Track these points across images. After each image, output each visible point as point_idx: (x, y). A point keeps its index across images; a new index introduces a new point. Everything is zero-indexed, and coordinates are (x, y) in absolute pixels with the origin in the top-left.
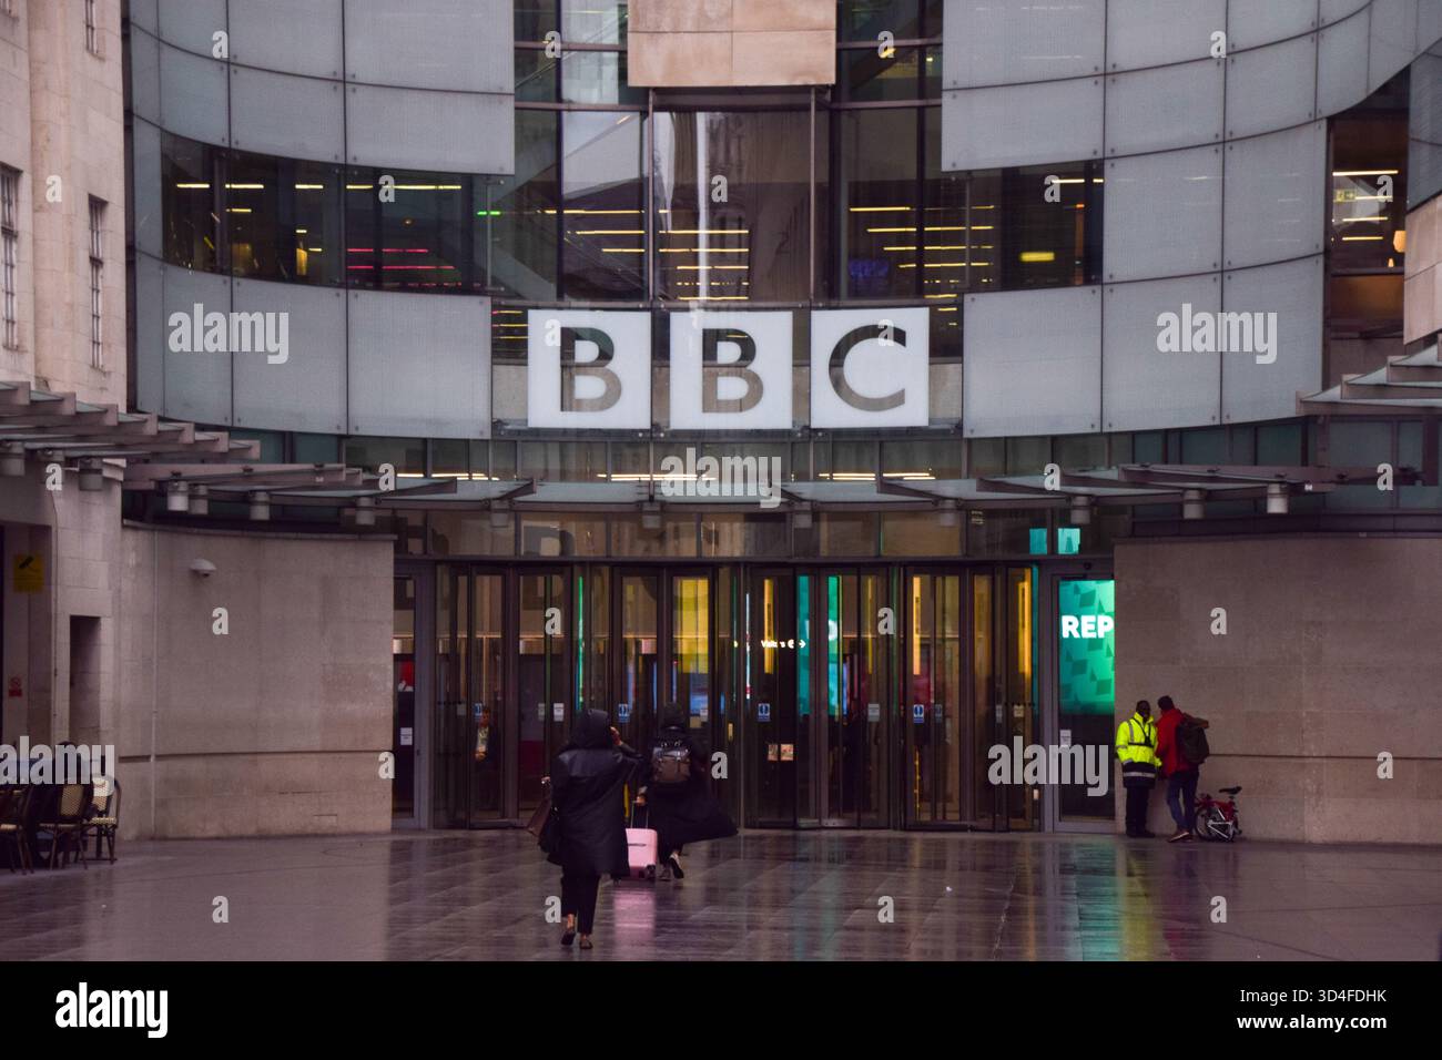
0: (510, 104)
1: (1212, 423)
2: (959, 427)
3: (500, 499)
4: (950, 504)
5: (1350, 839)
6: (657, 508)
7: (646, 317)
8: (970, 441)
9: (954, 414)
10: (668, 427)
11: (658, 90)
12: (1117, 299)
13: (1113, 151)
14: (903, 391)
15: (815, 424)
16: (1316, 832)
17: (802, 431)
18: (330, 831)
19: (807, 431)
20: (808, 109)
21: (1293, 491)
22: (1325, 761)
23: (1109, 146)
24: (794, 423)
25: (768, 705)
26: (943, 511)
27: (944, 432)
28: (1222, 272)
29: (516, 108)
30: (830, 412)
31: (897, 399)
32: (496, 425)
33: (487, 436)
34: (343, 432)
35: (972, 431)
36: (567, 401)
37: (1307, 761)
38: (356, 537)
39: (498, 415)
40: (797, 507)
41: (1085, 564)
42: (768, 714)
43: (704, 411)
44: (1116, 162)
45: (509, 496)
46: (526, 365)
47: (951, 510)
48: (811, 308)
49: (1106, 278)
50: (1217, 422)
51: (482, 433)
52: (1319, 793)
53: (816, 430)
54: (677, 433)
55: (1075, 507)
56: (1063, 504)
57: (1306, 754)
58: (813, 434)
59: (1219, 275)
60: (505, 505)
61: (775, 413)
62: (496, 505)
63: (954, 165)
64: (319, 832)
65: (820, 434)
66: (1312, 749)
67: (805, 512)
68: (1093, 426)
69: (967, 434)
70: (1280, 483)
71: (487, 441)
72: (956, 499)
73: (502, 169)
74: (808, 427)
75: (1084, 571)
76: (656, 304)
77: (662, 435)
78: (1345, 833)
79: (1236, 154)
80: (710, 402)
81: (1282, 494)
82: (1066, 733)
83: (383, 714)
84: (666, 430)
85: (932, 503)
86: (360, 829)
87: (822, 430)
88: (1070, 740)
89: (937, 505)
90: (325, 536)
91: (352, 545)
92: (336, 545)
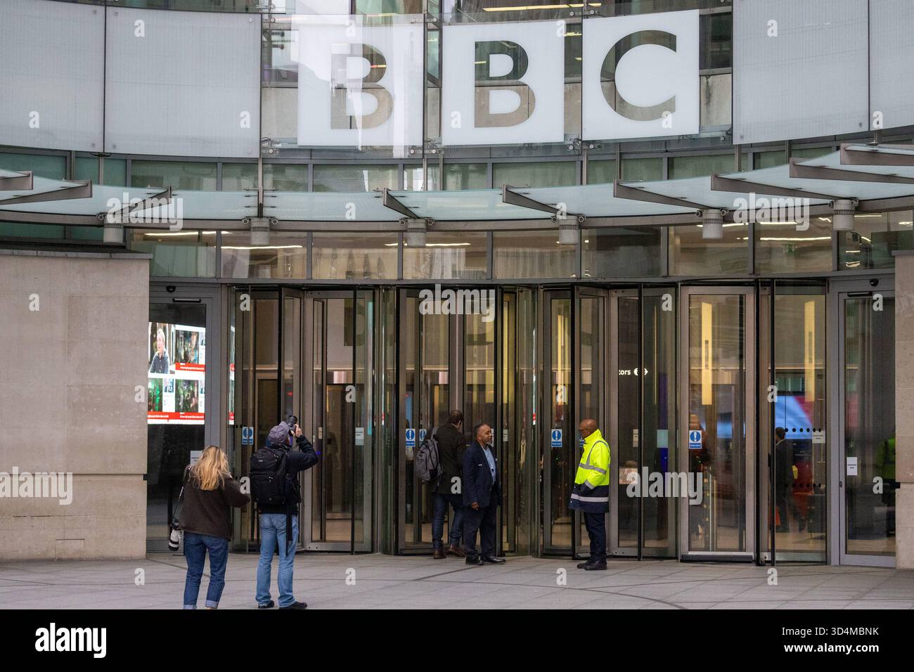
2: (730, 133)
3: (260, 217)
6: (422, 225)
8: (740, 147)
9: (724, 122)
10: (440, 143)
14: (674, 97)
15: (587, 136)
17: (574, 145)
18: (77, 556)
19: (579, 144)
24: (565, 135)
25: (561, 431)
27: (715, 140)
31: (669, 106)
32: (265, 143)
33: (256, 155)
34: (99, 149)
35: (742, 137)
38: (107, 255)
39: (267, 134)
41: (872, 280)
42: (561, 440)
43: (475, 127)
47: (716, 221)
48: (583, 16)
51: (250, 151)
53: (588, 143)
54: (449, 149)
58: (584, 147)
60: (265, 223)
64: (64, 556)
65: (592, 146)
67: (570, 227)
68: (860, 125)
69: (736, 141)
72: (721, 209)
74: (578, 140)
75: (871, 287)
76: (429, 17)
77: (434, 151)
82: (853, 461)
83: (137, 437)
84: (439, 146)
85: (698, 214)
86: (110, 553)
87: (593, 142)
88: (856, 467)
89: (701, 215)
90: (70, 254)
91: (103, 264)
92: (91, 266)
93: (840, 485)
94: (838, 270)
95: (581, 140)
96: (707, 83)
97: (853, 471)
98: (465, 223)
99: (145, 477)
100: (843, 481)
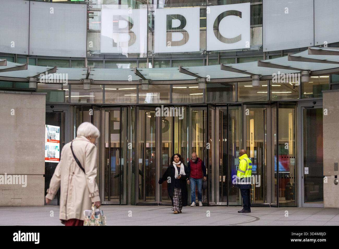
2: (262, 48)
4: (256, 77)
6: (147, 82)
7: (145, 11)
8: (266, 53)
9: (260, 43)
14: (241, 35)
15: (208, 49)
17: (203, 52)
18: (19, 205)
24: (200, 49)
26: (254, 80)
32: (88, 52)
33: (85, 56)
34: (27, 54)
35: (266, 49)
38: (30, 93)
39: (89, 49)
40: (200, 80)
41: (313, 102)
43: (167, 46)
47: (257, 79)
48: (207, 5)
51: (82, 55)
53: (209, 52)
55: (303, 75)
58: (207, 53)
60: (89, 81)
62: (85, 81)
65: (210, 53)
67: (202, 82)
68: (311, 44)
69: (264, 51)
71: (84, 58)
72: (259, 75)
75: (313, 105)
77: (151, 55)
80: (169, 42)
82: (307, 169)
83: (41, 161)
84: (153, 53)
85: (250, 77)
86: (31, 204)
87: (211, 51)
88: (308, 171)
89: (252, 78)
91: (29, 96)
92: (24, 97)
93: (302, 178)
94: (301, 98)
95: (206, 51)
96: (252, 30)
97: (307, 172)
98: (163, 81)
99: (44, 176)
100: (303, 176)
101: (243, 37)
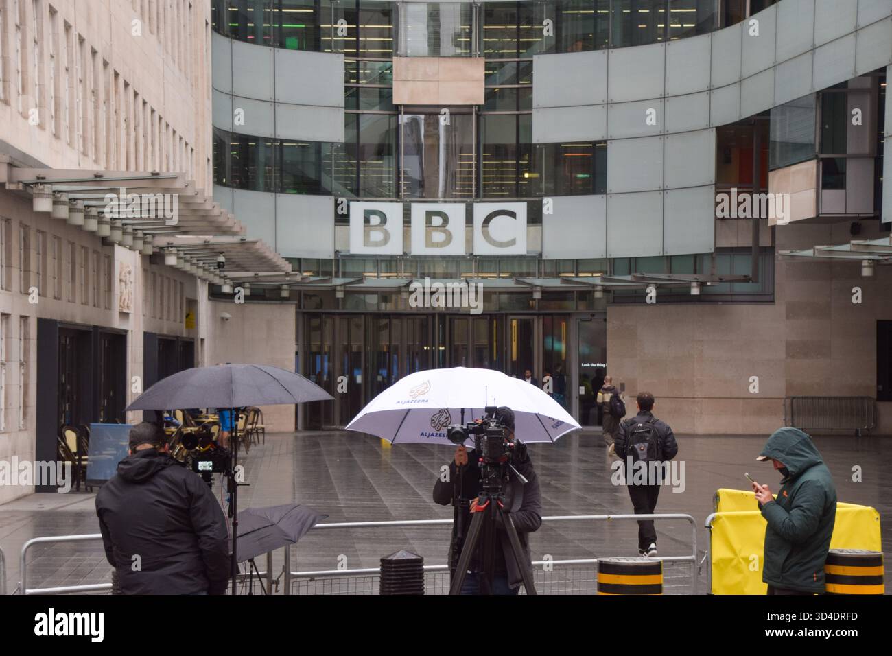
0: (343, 111)
1: (659, 255)
2: (541, 255)
3: (341, 285)
5: (713, 432)
7: (401, 205)
8: (544, 260)
9: (538, 249)
10: (410, 254)
11: (405, 106)
12: (613, 200)
13: (611, 137)
14: (515, 238)
15: (476, 253)
16: (700, 430)
17: (469, 256)
18: (271, 431)
19: (472, 257)
20: (471, 114)
21: (702, 285)
22: (703, 400)
23: (609, 134)
24: (466, 252)
26: (536, 291)
27: (534, 257)
28: (664, 190)
29: (345, 113)
30: (483, 248)
31: (513, 242)
32: (336, 252)
33: (333, 257)
35: (546, 257)
36: (367, 242)
37: (697, 400)
38: (281, 302)
39: (337, 249)
43: (426, 247)
44: (613, 141)
45: (344, 285)
46: (349, 226)
47: (539, 291)
48: (474, 202)
49: (608, 191)
50: (661, 255)
51: (330, 256)
52: (701, 413)
53: (476, 256)
54: (415, 256)
55: (596, 291)
56: (591, 289)
57: (696, 396)
58: (474, 257)
59: (662, 192)
60: (342, 288)
61: (457, 248)
62: (338, 288)
63: (538, 141)
65: (478, 257)
66: (698, 394)
68: (602, 255)
69: (544, 258)
70: (697, 282)
71: (332, 260)
72: (541, 287)
73: (339, 140)
74: (472, 254)
75: (590, 318)
76: (405, 199)
77: (408, 257)
78: (712, 430)
79: (669, 141)
80: (429, 243)
81: (697, 286)
85: (531, 288)
89: (533, 289)
90: (268, 302)
91: (279, 306)
92: (273, 306)
94: (577, 310)
100: (578, 395)
101: (518, 242)
